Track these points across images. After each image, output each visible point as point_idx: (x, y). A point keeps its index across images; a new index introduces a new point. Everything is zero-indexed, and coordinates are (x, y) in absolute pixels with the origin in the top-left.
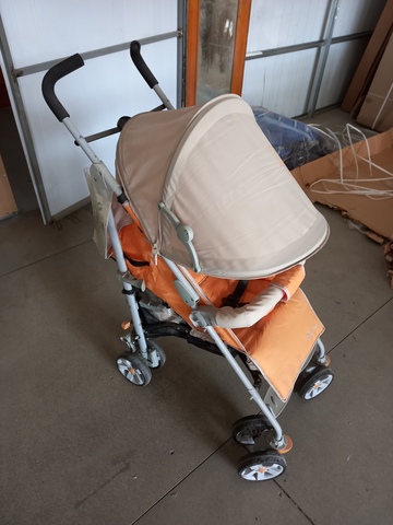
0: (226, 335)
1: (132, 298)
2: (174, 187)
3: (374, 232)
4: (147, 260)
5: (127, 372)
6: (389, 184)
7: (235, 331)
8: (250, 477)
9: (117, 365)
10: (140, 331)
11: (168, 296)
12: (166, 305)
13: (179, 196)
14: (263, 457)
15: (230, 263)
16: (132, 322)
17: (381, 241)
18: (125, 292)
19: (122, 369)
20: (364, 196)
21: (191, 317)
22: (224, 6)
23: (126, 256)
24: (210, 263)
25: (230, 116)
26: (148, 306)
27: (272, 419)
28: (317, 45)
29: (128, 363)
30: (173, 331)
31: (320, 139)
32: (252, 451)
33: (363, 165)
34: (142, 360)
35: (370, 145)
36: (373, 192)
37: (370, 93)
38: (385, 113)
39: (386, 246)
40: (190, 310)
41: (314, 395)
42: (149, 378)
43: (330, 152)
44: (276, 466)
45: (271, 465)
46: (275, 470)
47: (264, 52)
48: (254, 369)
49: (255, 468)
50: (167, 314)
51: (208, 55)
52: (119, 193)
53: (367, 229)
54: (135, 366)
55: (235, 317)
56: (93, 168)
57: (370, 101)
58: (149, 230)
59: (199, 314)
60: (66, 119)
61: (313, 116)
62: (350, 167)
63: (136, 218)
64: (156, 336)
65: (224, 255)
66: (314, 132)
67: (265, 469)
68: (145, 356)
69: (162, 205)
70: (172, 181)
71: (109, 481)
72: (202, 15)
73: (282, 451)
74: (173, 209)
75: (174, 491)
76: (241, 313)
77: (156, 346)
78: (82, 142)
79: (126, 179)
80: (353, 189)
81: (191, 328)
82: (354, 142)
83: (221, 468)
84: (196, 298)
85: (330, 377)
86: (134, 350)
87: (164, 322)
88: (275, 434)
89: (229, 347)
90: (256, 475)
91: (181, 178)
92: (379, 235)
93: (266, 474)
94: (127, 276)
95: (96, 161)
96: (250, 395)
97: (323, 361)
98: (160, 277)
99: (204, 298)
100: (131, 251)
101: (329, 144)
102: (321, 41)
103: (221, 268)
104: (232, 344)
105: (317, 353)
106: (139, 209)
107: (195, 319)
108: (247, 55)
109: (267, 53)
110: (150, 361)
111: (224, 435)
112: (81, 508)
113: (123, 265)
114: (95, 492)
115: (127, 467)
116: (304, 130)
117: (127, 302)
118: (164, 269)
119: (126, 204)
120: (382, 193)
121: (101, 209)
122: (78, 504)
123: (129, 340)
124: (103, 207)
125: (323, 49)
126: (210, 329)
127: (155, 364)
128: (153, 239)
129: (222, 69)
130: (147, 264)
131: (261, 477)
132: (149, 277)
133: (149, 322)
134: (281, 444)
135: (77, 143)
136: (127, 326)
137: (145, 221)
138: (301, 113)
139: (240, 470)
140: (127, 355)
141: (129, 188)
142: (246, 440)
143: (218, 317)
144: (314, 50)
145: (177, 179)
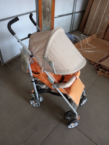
0: (62, 90)
1: (34, 83)
2: (48, 52)
3: (92, 62)
4: (39, 72)
5: (33, 104)
6: (93, 49)
7: (64, 89)
8: (70, 127)
9: (30, 103)
10: (37, 92)
11: (45, 81)
12: (44, 84)
13: (49, 54)
14: (74, 121)
15: (64, 71)
16: (34, 90)
17: (94, 64)
18: (32, 82)
19: (32, 103)
20: (88, 52)
21: (52, 86)
22: (48, 4)
23: (33, 72)
24: (59, 71)
25: (60, 33)
26: (39, 85)
27: (75, 111)
28: (72, 14)
29: (33, 101)
30: (46, 91)
31: (75, 38)
32: (70, 120)
33: (87, 45)
34: (37, 100)
35: (88, 40)
36: (90, 51)
37: (86, 26)
38: (90, 31)
39: (95, 65)
40: (52, 85)
41: (83, 104)
42: (40, 105)
43: (78, 42)
44: (77, 123)
45: (76, 123)
46: (76, 124)
47: (59, 16)
48: (70, 98)
49: (71, 124)
50: (44, 87)
51: (45, 17)
52: (31, 54)
53: (90, 61)
54: (35, 102)
55: (65, 85)
56: (23, 48)
57: (86, 28)
58: (40, 64)
59: (54, 85)
60: (15, 35)
61: (72, 33)
62: (83, 45)
63: (36, 61)
64: (41, 93)
65: (62, 69)
66: (74, 37)
67: (74, 124)
68: (38, 99)
69: (44, 57)
70: (47, 50)
71: (32, 134)
72: (42, 6)
73: (78, 119)
74: (47, 58)
75: (51, 134)
76: (66, 84)
77: (41, 96)
78: (20, 41)
79: (33, 50)
80: (85, 51)
81: (51, 90)
82: (84, 39)
83: (62, 126)
84: (54, 81)
85: (87, 99)
86: (35, 98)
87: (43, 89)
88: (76, 115)
89: (63, 93)
90: (71, 126)
91: (49, 49)
92: (93, 62)
93: (74, 126)
94: (33, 77)
95: (24, 46)
96: (69, 105)
97: (84, 95)
98: (43, 77)
99: (56, 81)
100: (34, 70)
101: (78, 40)
102: (73, 13)
103: (62, 72)
104: (64, 92)
105: (83, 93)
106: (37, 58)
107: (53, 87)
108: (55, 17)
109: (60, 16)
110: (40, 100)
111: (61, 117)
112: (25, 142)
113: (32, 74)
114: (29, 138)
115: (37, 129)
116: (71, 36)
117: (33, 84)
118: (44, 74)
119: (33, 57)
120: (92, 51)
121: (26, 59)
122: (24, 142)
123: (33, 95)
124: (27, 58)
125: (73, 15)
126: (58, 89)
127: (41, 101)
128: (42, 66)
129: (48, 20)
130: (39, 73)
131: (73, 127)
132: (39, 77)
133: (39, 89)
134: (77, 117)
135: (18, 41)
136: (33, 91)
137: (39, 61)
138: (69, 32)
139: (68, 126)
140: (33, 99)
141: (34, 53)
142: (67, 118)
143: (60, 85)
144: (71, 15)
145: (48, 50)
